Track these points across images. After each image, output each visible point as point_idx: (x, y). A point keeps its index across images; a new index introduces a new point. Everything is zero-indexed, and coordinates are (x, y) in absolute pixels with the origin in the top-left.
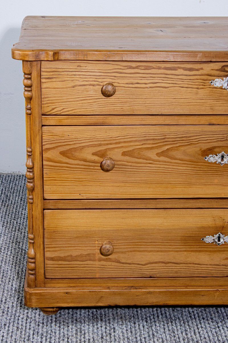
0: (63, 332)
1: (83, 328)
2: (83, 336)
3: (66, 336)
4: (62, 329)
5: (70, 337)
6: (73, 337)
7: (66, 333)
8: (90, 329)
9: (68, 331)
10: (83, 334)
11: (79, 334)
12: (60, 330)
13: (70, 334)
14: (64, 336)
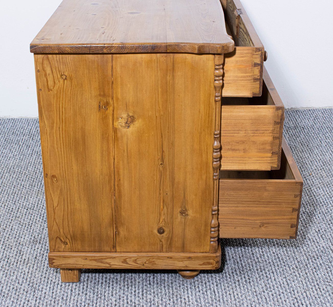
0: (6, 254)
1: (23, 250)
2: (21, 257)
3: (7, 257)
4: (6, 251)
5: (10, 258)
6: (12, 258)
7: (8, 254)
8: (28, 251)
9: (10, 252)
10: (21, 255)
11: (18, 255)
12: (4, 252)
13: (11, 255)
14: (6, 257)
